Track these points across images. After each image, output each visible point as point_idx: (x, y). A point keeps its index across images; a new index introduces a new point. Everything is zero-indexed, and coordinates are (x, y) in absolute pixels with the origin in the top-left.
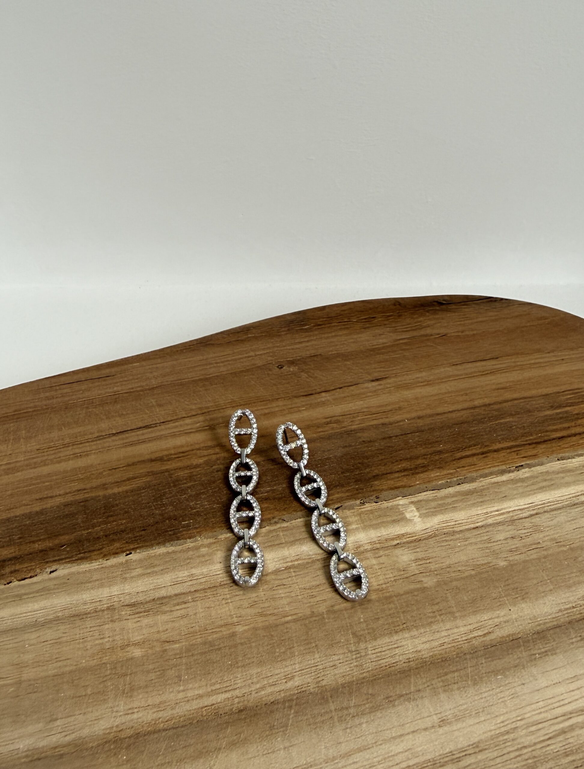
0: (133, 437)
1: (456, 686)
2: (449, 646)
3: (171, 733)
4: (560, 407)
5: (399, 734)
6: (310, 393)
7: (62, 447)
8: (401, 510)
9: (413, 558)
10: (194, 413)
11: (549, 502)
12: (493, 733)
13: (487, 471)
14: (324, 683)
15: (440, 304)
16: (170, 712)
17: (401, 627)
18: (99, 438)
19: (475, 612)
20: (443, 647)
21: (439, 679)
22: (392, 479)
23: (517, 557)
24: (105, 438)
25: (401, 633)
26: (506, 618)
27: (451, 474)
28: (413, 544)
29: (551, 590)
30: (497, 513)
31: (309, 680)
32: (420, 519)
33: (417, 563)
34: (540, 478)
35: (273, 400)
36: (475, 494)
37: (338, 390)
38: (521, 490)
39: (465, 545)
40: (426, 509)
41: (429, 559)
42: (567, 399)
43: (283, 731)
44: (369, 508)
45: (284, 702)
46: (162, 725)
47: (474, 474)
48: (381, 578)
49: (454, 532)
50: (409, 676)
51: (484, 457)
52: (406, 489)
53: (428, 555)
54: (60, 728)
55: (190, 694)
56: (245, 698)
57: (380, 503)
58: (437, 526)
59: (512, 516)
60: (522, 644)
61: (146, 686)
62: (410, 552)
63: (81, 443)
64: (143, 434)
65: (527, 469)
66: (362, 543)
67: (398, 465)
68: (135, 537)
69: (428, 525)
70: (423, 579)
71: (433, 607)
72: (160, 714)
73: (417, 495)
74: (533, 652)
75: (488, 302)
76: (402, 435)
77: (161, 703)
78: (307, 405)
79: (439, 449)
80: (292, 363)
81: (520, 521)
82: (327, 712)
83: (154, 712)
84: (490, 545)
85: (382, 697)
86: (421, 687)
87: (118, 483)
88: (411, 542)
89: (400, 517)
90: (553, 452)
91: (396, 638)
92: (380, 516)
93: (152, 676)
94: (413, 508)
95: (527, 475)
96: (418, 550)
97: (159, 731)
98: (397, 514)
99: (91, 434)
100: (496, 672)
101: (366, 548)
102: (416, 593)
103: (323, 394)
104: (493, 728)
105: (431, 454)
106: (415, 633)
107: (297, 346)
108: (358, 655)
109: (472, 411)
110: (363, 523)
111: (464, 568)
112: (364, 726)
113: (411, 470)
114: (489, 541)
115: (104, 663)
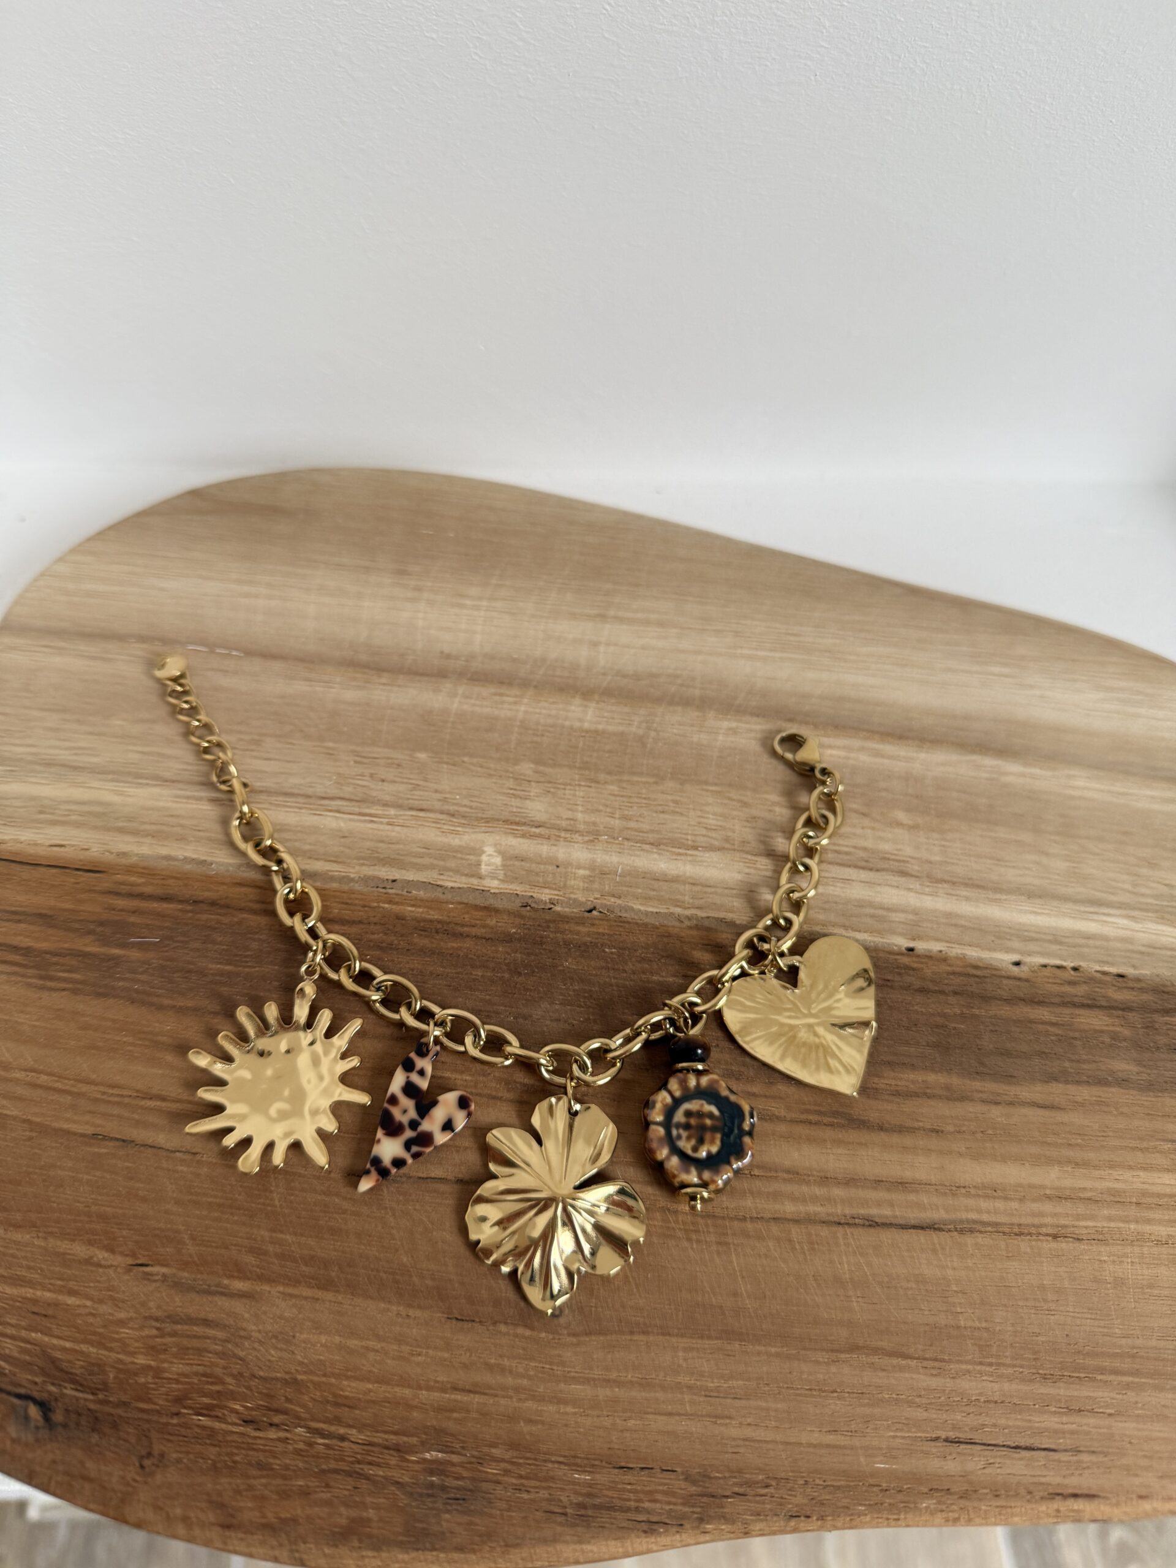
1: (564, 665)
2: (546, 699)
3: (866, 727)
4: (102, 959)
5: (643, 651)
8: (502, 873)
16: (866, 744)
19: (496, 719)
20: (554, 700)
21: (577, 676)
22: (485, 927)
23: (397, 756)
26: (467, 701)
27: (390, 902)
28: (517, 819)
30: (375, 819)
32: (486, 849)
36: (382, 857)
39: (450, 794)
40: (467, 860)
41: (507, 794)
42: (74, 970)
43: (753, 690)
44: (547, 891)
46: (876, 737)
47: (360, 888)
50: (606, 689)
52: (475, 903)
54: (982, 770)
57: (528, 894)
59: (356, 807)
60: (469, 675)
61: (890, 777)
68: (901, 973)
72: (877, 746)
73: (465, 886)
74: (465, 663)
77: (874, 756)
81: (353, 798)
82: (705, 689)
83: (882, 750)
85: (643, 682)
86: (601, 676)
88: (518, 823)
89: (509, 863)
92: (536, 874)
94: (485, 869)
96: (516, 810)
97: (877, 734)
98: (513, 869)
101: (580, 838)
104: (553, 624)
110: (566, 873)
112: (671, 667)
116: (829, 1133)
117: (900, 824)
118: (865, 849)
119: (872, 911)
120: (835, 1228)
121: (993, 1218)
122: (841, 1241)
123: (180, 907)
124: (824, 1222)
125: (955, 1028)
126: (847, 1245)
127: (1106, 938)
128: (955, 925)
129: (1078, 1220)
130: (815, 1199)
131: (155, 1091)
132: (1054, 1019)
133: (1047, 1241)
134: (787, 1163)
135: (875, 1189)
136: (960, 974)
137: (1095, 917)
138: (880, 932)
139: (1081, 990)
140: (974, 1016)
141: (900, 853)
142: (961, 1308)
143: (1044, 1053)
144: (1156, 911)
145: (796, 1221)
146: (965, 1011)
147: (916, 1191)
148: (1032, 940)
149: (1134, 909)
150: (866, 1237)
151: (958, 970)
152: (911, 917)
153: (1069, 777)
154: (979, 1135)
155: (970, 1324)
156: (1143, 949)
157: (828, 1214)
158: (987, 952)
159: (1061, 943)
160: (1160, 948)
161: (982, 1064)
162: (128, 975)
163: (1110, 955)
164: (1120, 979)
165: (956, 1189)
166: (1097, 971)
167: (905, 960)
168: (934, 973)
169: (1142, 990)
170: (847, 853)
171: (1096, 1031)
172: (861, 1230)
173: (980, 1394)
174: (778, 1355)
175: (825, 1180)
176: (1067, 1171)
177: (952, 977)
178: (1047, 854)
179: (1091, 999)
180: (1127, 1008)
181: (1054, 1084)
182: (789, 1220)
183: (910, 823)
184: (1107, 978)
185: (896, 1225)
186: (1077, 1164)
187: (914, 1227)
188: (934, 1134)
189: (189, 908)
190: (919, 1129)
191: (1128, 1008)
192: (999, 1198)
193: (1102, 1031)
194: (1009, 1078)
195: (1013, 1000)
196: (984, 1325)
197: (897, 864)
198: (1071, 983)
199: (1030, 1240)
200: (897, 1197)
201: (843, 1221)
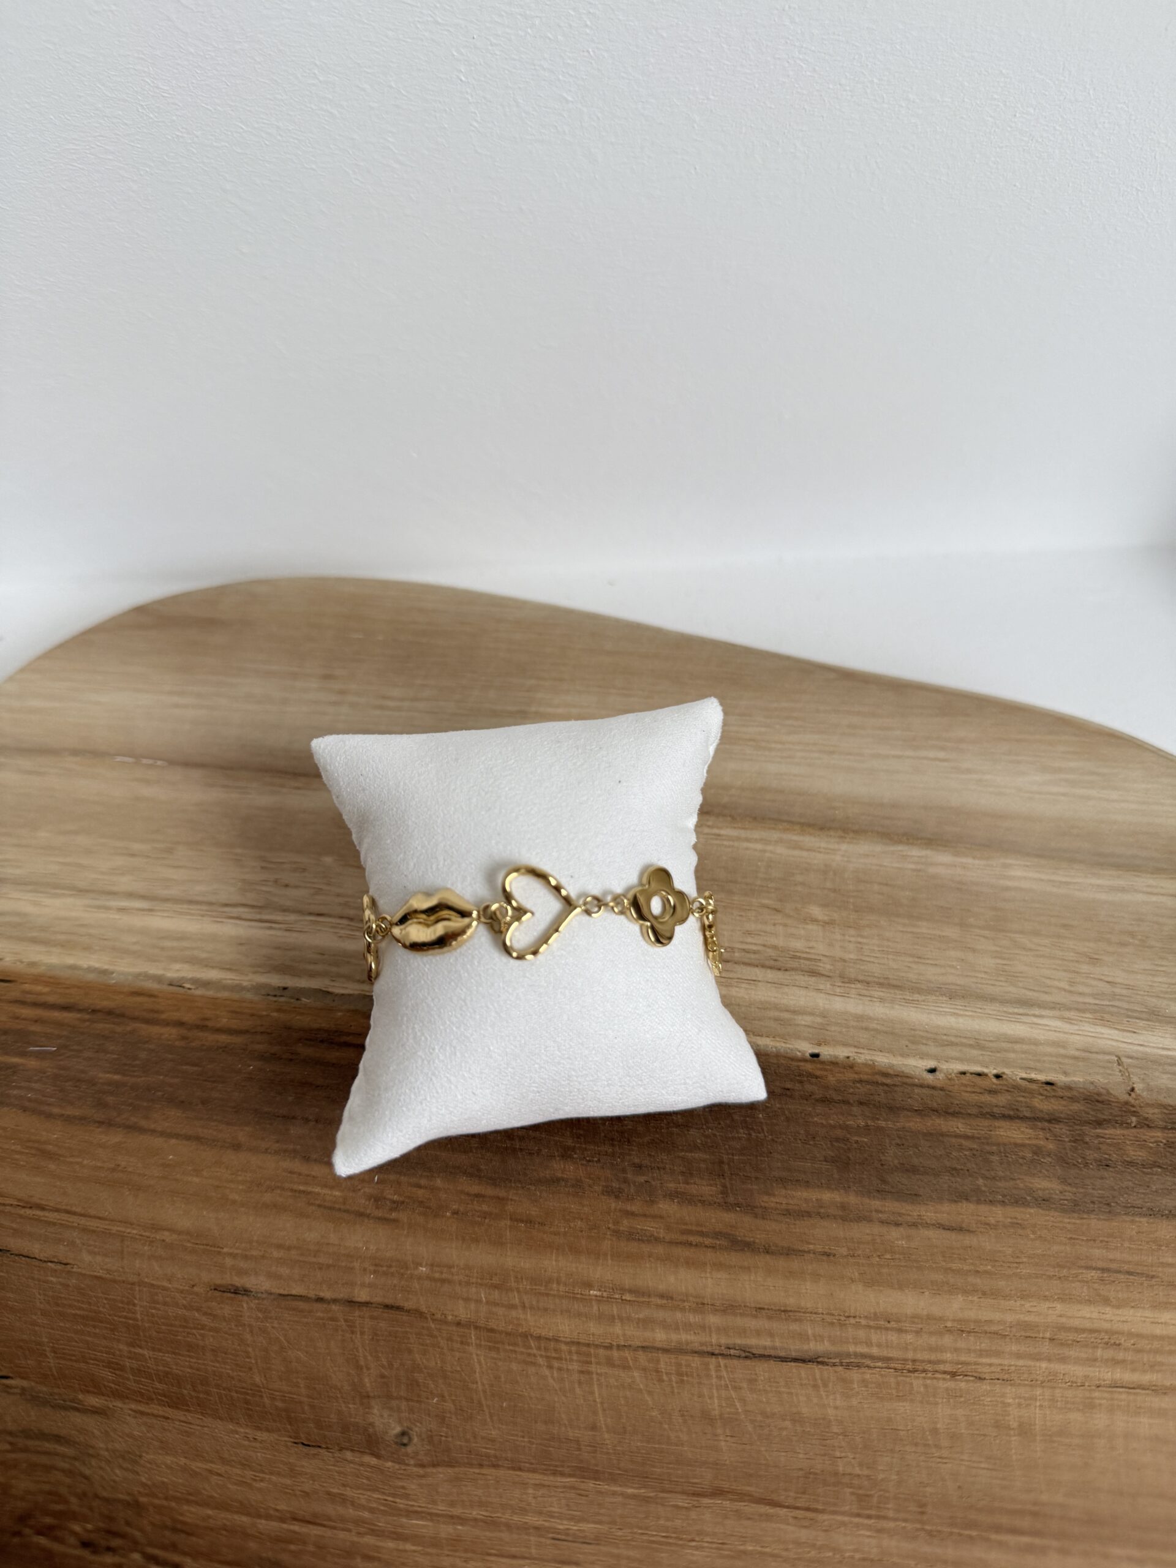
0: (778, 1336)
3: (787, 819)
10: (641, 1356)
13: (225, 994)
27: (281, 1011)
30: (274, 926)
34: (164, 955)
35: (469, 1323)
37: (329, 1296)
46: (794, 829)
47: (250, 996)
51: (207, 1020)
54: (908, 861)
59: (260, 914)
61: (807, 870)
64: (758, 1334)
65: (170, 975)
68: (802, 1082)
72: (796, 838)
76: (294, 1118)
77: (794, 848)
80: (372, 1443)
81: (255, 904)
83: (802, 842)
95: (176, 966)
97: (798, 825)
103: (363, 1294)
116: (710, 1255)
117: (814, 921)
118: (775, 947)
119: (777, 1014)
120: (707, 1359)
121: (885, 1353)
122: (713, 1373)
123: (79, 1016)
124: (696, 1352)
125: (857, 1142)
126: (719, 1378)
127: (1036, 1043)
128: (866, 1029)
129: (981, 1356)
130: (688, 1327)
131: (35, 1200)
132: (969, 1132)
133: (944, 1379)
134: (662, 1287)
135: (756, 1317)
136: (868, 1082)
137: (1024, 1019)
138: (783, 1037)
139: (1002, 1099)
140: (879, 1129)
141: (812, 951)
142: (841, 1452)
143: (955, 1169)
144: (1095, 1012)
145: (666, 1351)
146: (870, 1123)
147: (799, 1320)
148: (952, 1044)
149: (1069, 1009)
150: (740, 1369)
151: (864, 1077)
152: (819, 1020)
153: (1006, 866)
154: (875, 1260)
155: (849, 1470)
156: (1077, 1053)
157: (702, 1344)
158: (900, 1058)
159: (982, 1048)
160: (1097, 1053)
161: (884, 1181)
162: (23, 1084)
163: (1039, 1061)
164: (1048, 1087)
165: (843, 1319)
166: (1022, 1079)
167: (809, 1067)
168: (839, 1081)
169: (1073, 1099)
170: (755, 952)
171: (1016, 1145)
172: (736, 1362)
173: (856, 1551)
174: (634, 1497)
175: (701, 1306)
176: (972, 1302)
177: (858, 1085)
178: (974, 950)
179: (1013, 1110)
180: (1053, 1119)
181: (965, 1204)
182: (658, 1349)
183: (826, 918)
184: (1034, 1086)
185: (775, 1357)
186: (984, 1293)
187: (795, 1360)
188: (825, 1258)
189: (87, 1017)
190: (809, 1252)
191: (1055, 1119)
192: (892, 1329)
193: (1023, 1145)
194: (914, 1197)
195: (924, 1111)
196: (866, 1472)
197: (807, 962)
198: (992, 1092)
199: (924, 1378)
200: (776, 1326)
201: (717, 1352)
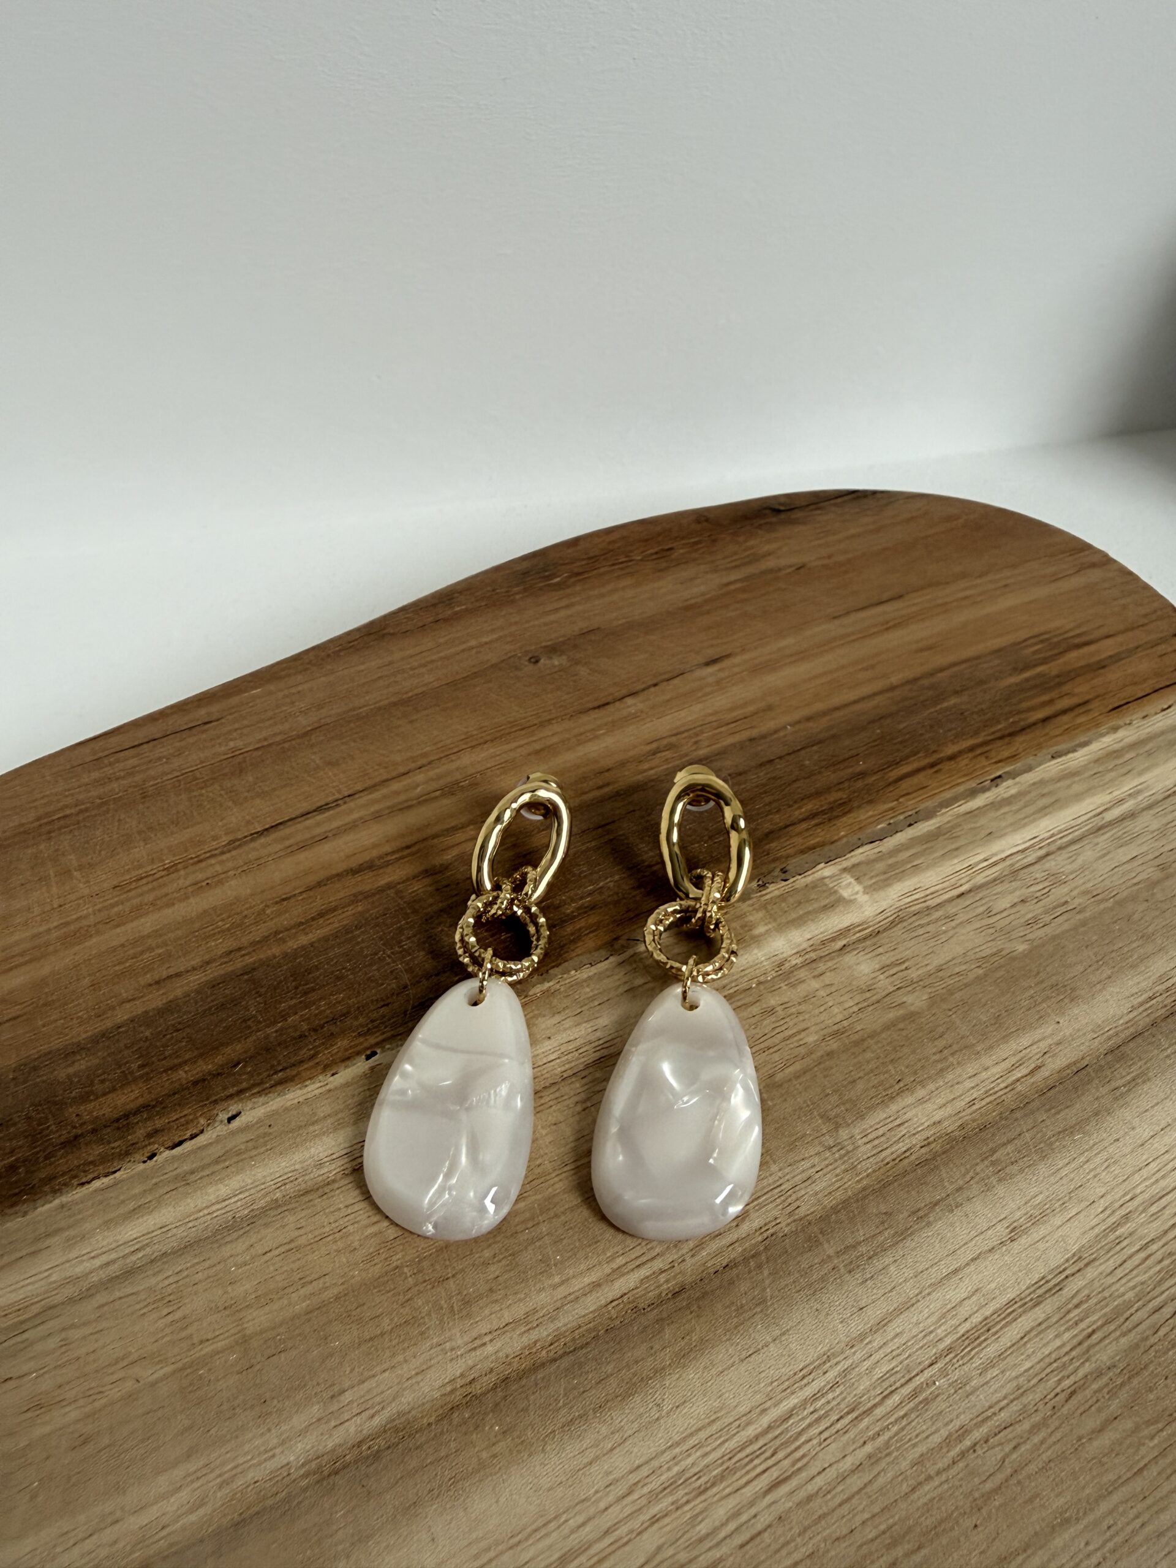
0: (300, 831)
1: (1015, 1168)
2: (984, 1103)
3: (565, 1363)
4: (1027, 667)
5: (952, 1268)
6: (604, 701)
7: (163, 873)
8: (831, 885)
9: (877, 966)
10: (402, 770)
11: (1060, 832)
12: (1096, 1231)
13: (948, 795)
14: (802, 1212)
15: (779, 511)
16: (552, 1327)
17: (897, 1087)
18: (235, 844)
19: (1005, 1038)
20: (974, 1108)
21: (986, 1162)
22: (800, 833)
23: (1041, 933)
24: (246, 843)
25: (899, 1099)
26: (1056, 1038)
27: (892, 809)
28: (868, 943)
29: (1110, 977)
30: (985, 864)
31: (776, 1213)
32: (866, 897)
33: (886, 974)
34: (1033, 794)
35: (542, 725)
36: (941, 838)
37: (653, 689)
38: (1010, 820)
39: (954, 928)
40: (871, 878)
41: (904, 962)
42: (1034, 653)
43: (762, 1311)
44: (777, 893)
45: (746, 1260)
46: (544, 1352)
47: (930, 804)
48: (835, 1010)
49: (928, 908)
50: (937, 1167)
51: (936, 772)
52: (826, 848)
53: (899, 957)
54: (355, 1404)
55: (577, 1285)
56: (677, 1269)
57: (792, 880)
58: (898, 904)
59: (1012, 865)
60: (1093, 1074)
61: (491, 1290)
62: (870, 955)
63: (201, 861)
64: (318, 824)
65: (1010, 782)
66: (785, 955)
67: (800, 808)
68: (372, 1021)
69: (884, 905)
70: (905, 999)
71: (936, 1043)
72: (534, 1335)
73: (849, 855)
74: (1114, 1084)
75: (854, 499)
76: (789, 754)
77: (527, 1315)
78: (606, 724)
79: (858, 769)
80: (553, 650)
81: (1026, 871)
82: (823, 1262)
83: (522, 1334)
84: (991, 921)
85: (906, 1214)
86: (961, 1182)
87: (302, 926)
88: (865, 939)
89: (833, 898)
90: (1040, 747)
91: (894, 1107)
92: (800, 903)
93: (494, 1270)
94: (848, 879)
95: (1013, 791)
96: (881, 950)
97: (543, 1365)
98: (825, 894)
99: (215, 838)
100: (1069, 1130)
101: (794, 962)
102: (901, 1026)
103: (629, 701)
104: (1093, 1223)
105: (849, 780)
106: (921, 1093)
107: (552, 618)
108: (843, 1152)
109: (890, 695)
110: (775, 920)
111: (964, 967)
112: (892, 1268)
113: (823, 812)
114: (989, 913)
115: (397, 1267)
121: (206, 864)
122: (342, 787)
124: (362, 791)
125: (291, 999)
126: (338, 786)
129: (117, 901)
130: (377, 801)
132: (172, 1075)
134: (414, 811)
135: (326, 832)
136: (302, 1062)
139: (141, 1131)
140: (271, 1024)
143: (179, 1030)
145: (386, 781)
146: (284, 1024)
149: (65, 1301)
155: (209, 788)
157: (361, 797)
161: (251, 980)
163: (100, 1204)
165: (249, 867)
166: (120, 1169)
168: (334, 1045)
172: (328, 801)
175: (375, 817)
177: (312, 1053)
178: (218, 1309)
179: (125, 1127)
180: (72, 1142)
181: (160, 1005)
182: (393, 779)
184: (102, 1169)
188: (284, 897)
190: (301, 894)
194: (215, 984)
195: (228, 1068)
196: (196, 793)
198: (157, 1132)
